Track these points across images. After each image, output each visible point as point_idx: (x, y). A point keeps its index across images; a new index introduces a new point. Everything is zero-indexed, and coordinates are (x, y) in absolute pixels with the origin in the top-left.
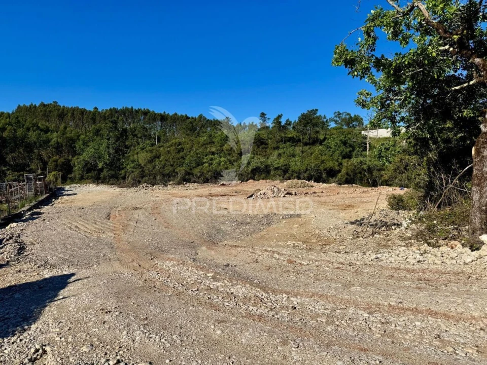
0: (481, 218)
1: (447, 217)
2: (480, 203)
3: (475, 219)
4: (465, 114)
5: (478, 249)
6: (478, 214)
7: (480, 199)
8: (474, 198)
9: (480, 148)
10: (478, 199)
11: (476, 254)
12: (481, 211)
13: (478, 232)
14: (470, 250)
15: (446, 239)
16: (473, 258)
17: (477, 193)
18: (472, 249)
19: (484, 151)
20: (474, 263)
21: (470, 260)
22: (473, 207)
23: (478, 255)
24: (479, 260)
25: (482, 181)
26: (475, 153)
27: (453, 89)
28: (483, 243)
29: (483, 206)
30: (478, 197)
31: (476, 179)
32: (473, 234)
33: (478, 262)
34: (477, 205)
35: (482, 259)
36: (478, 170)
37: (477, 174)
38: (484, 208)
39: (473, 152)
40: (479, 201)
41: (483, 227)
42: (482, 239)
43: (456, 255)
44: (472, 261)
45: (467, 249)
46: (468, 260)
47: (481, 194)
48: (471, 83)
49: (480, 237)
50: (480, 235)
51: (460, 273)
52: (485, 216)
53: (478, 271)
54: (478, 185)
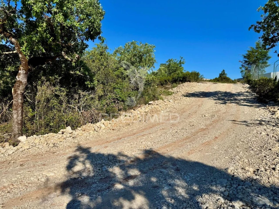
0: (18, 128)
1: (2, 129)
2: (17, 120)
3: (15, 129)
4: (9, 69)
5: (17, 145)
6: (16, 126)
7: (17, 117)
8: (14, 117)
9: (16, 89)
10: (16, 117)
11: (16, 148)
12: (18, 124)
13: (17, 136)
14: (13, 147)
15: (2, 142)
16: (14, 151)
17: (16, 114)
18: (14, 145)
19: (18, 91)
20: (14, 154)
21: (12, 152)
22: (13, 122)
23: (17, 148)
24: (17, 151)
25: (18, 107)
26: (14, 92)
27: (4, 53)
28: (20, 141)
29: (19, 121)
30: (16, 116)
31: (15, 106)
32: (14, 137)
33: (16, 153)
34: (16, 120)
35: (19, 150)
36: (16, 101)
37: (15, 104)
38: (20, 122)
39: (13, 91)
40: (17, 118)
41: (20, 132)
42: (19, 139)
43: (5, 151)
44: (13, 153)
45: (11, 146)
46: (11, 153)
47: (18, 115)
48: (14, 52)
49: (18, 138)
50: (18, 137)
51: (5, 161)
52: (20, 126)
53: (15, 158)
54: (16, 110)
